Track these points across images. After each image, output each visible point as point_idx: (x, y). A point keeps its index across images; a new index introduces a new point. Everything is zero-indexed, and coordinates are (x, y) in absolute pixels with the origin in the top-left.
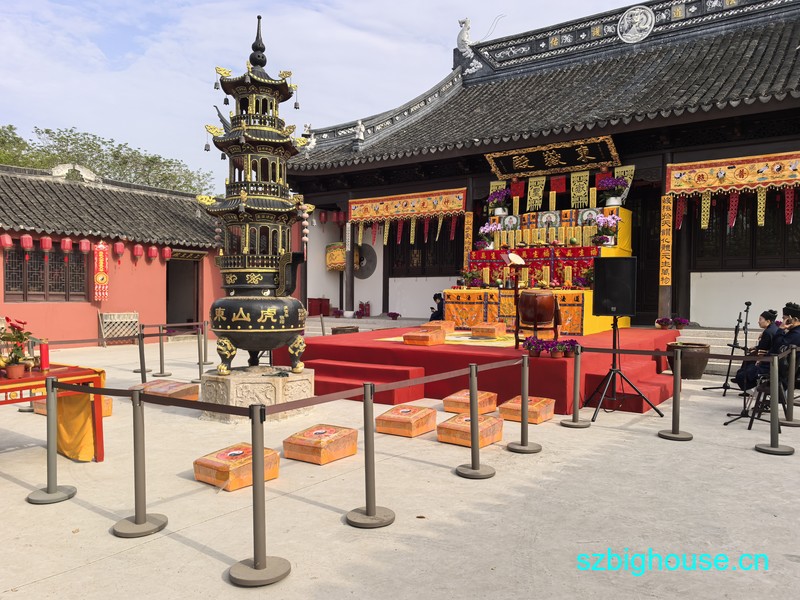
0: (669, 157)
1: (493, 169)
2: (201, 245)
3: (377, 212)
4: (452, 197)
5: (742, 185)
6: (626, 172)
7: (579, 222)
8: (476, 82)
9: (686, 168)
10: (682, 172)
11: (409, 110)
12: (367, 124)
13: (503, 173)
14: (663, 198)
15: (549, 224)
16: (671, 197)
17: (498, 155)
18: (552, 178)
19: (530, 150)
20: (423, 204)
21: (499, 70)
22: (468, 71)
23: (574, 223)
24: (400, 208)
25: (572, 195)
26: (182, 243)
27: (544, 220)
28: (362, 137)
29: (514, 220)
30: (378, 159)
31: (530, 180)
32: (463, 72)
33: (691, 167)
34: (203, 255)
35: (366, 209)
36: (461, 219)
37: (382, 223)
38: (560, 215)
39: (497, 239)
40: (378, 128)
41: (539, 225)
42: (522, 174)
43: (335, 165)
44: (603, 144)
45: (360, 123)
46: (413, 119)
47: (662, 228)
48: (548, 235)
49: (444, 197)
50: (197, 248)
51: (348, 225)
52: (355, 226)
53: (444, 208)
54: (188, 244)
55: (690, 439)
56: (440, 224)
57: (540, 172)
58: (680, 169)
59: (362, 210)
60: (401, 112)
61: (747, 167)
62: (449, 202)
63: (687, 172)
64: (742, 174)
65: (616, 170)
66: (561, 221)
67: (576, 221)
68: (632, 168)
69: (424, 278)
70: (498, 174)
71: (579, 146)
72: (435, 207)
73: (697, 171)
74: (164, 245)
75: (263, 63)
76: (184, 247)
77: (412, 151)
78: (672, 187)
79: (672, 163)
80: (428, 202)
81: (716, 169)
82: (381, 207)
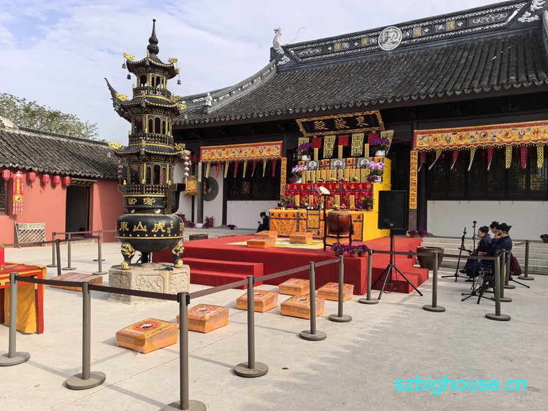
0: (415, 125)
1: (301, 130)
2: (92, 176)
3: (220, 155)
4: (273, 147)
5: (461, 145)
6: (388, 134)
7: (358, 166)
8: (286, 71)
9: (426, 133)
10: (424, 135)
11: (241, 87)
13: (307, 132)
14: (411, 152)
15: (338, 167)
16: (417, 152)
17: (305, 120)
18: (340, 137)
19: (326, 118)
20: (253, 151)
21: (301, 63)
22: (280, 63)
23: (354, 167)
24: (237, 153)
25: (352, 148)
26: (78, 174)
27: (335, 164)
28: (210, 104)
29: (315, 164)
30: (223, 120)
31: (325, 137)
32: (277, 63)
33: (429, 132)
34: (93, 183)
35: (213, 154)
36: (279, 162)
37: (224, 163)
38: (346, 161)
39: (304, 177)
40: (221, 98)
41: (332, 168)
42: (320, 133)
43: (192, 123)
44: (374, 115)
45: (209, 94)
46: (244, 93)
47: (411, 171)
48: (337, 175)
49: (267, 147)
50: (89, 177)
51: (200, 164)
52: (204, 165)
53: (267, 155)
54: (83, 175)
55: (444, 311)
56: (265, 165)
57: (332, 132)
58: (423, 133)
59: (210, 154)
60: (236, 88)
61: (464, 133)
62: (270, 150)
63: (427, 135)
64: (461, 138)
65: (382, 133)
66: (346, 165)
67: (356, 166)
68: (391, 132)
69: (252, 201)
70: (304, 133)
71: (358, 116)
72: (261, 153)
73: (433, 135)
74: (65, 175)
75: (156, 52)
76: (80, 177)
77: (246, 115)
78: (418, 145)
79: (417, 129)
80: (257, 150)
81: (445, 134)
82: (223, 152)
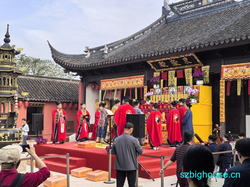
0: (223, 62)
1: (152, 67)
2: (42, 100)
3: (111, 86)
4: (139, 79)
6: (206, 69)
7: (184, 92)
8: (172, 22)
9: (230, 67)
10: (228, 69)
11: (133, 38)
12: (109, 46)
13: (157, 69)
15: (173, 92)
16: (224, 81)
17: (152, 61)
18: (178, 71)
19: (164, 59)
20: (128, 82)
22: (168, 16)
24: (120, 84)
25: (186, 79)
27: (171, 91)
29: (160, 91)
31: (169, 72)
32: (166, 17)
33: (231, 67)
34: (43, 105)
35: (107, 84)
38: (177, 88)
39: (151, 99)
40: (116, 47)
41: (169, 93)
42: (165, 69)
45: (106, 46)
46: (136, 42)
47: (220, 95)
48: (170, 98)
50: (40, 101)
53: (136, 84)
57: (171, 68)
58: (227, 67)
63: (230, 69)
65: (202, 68)
66: (178, 91)
67: (183, 92)
68: (208, 67)
70: (155, 69)
71: (183, 58)
73: (234, 68)
74: (25, 101)
78: (224, 76)
79: (224, 65)
80: (130, 81)
82: (113, 83)
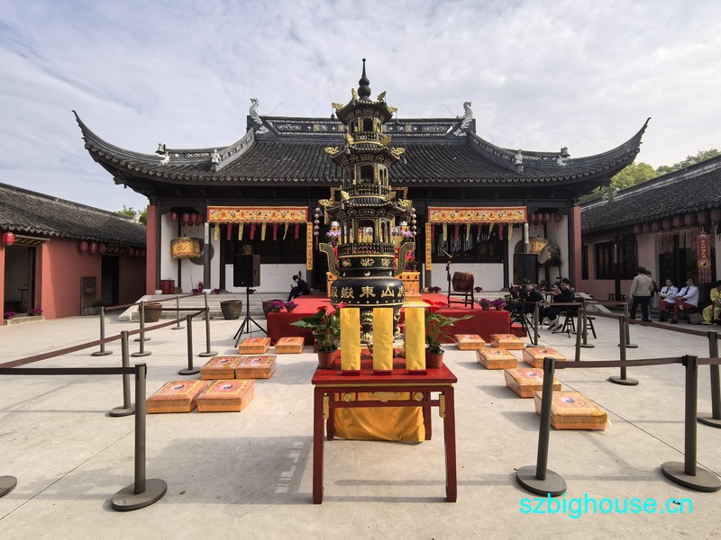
0: (428, 203)
2: (45, 233)
3: (234, 217)
4: (298, 212)
11: (235, 149)
14: (427, 224)
16: (430, 224)
20: (274, 215)
21: (281, 136)
22: (258, 132)
24: (254, 216)
26: (26, 230)
28: (217, 162)
32: (255, 132)
33: (439, 209)
34: (43, 242)
35: (224, 215)
36: (303, 227)
37: (237, 225)
40: (224, 157)
44: (402, 191)
45: (216, 150)
46: (238, 155)
47: (427, 240)
49: (291, 211)
50: (40, 235)
51: (207, 225)
53: (291, 218)
54: (32, 231)
58: (434, 209)
59: (220, 214)
60: (232, 149)
61: (464, 212)
62: (295, 215)
63: (437, 211)
64: (461, 215)
72: (283, 217)
73: (442, 211)
74: (7, 231)
76: (27, 233)
78: (431, 218)
79: (430, 206)
80: (278, 213)
81: (450, 212)
82: (237, 213)
